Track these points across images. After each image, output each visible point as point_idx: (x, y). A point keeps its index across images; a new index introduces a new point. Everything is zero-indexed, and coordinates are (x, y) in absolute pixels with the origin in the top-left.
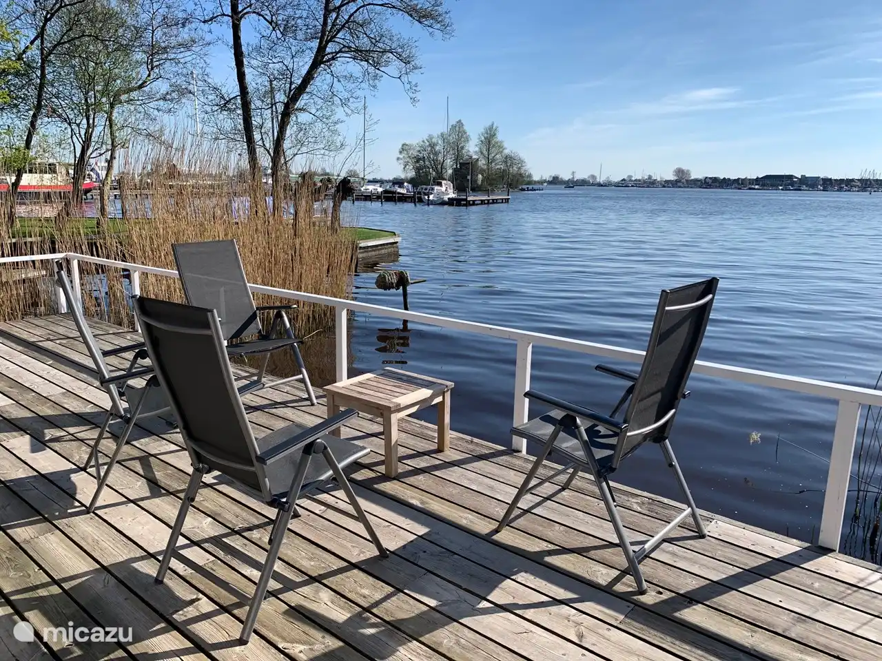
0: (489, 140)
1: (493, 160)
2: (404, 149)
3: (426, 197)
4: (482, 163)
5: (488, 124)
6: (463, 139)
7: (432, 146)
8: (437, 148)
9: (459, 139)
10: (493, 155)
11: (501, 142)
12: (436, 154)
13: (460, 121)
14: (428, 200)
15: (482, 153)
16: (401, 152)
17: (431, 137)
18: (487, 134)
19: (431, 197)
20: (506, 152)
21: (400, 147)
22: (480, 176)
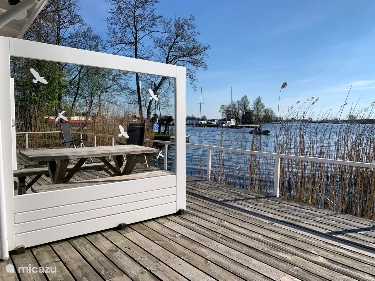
0: (258, 103)
1: (260, 111)
2: (222, 107)
3: (222, 125)
4: (255, 112)
5: (257, 97)
6: (247, 103)
7: (234, 106)
8: (236, 107)
9: (245, 103)
10: (259, 109)
11: (263, 104)
12: (235, 109)
13: (245, 96)
14: (223, 126)
15: (255, 108)
16: (221, 108)
17: (233, 102)
18: (257, 100)
19: (224, 125)
20: (266, 108)
21: (221, 106)
22: (254, 118)
